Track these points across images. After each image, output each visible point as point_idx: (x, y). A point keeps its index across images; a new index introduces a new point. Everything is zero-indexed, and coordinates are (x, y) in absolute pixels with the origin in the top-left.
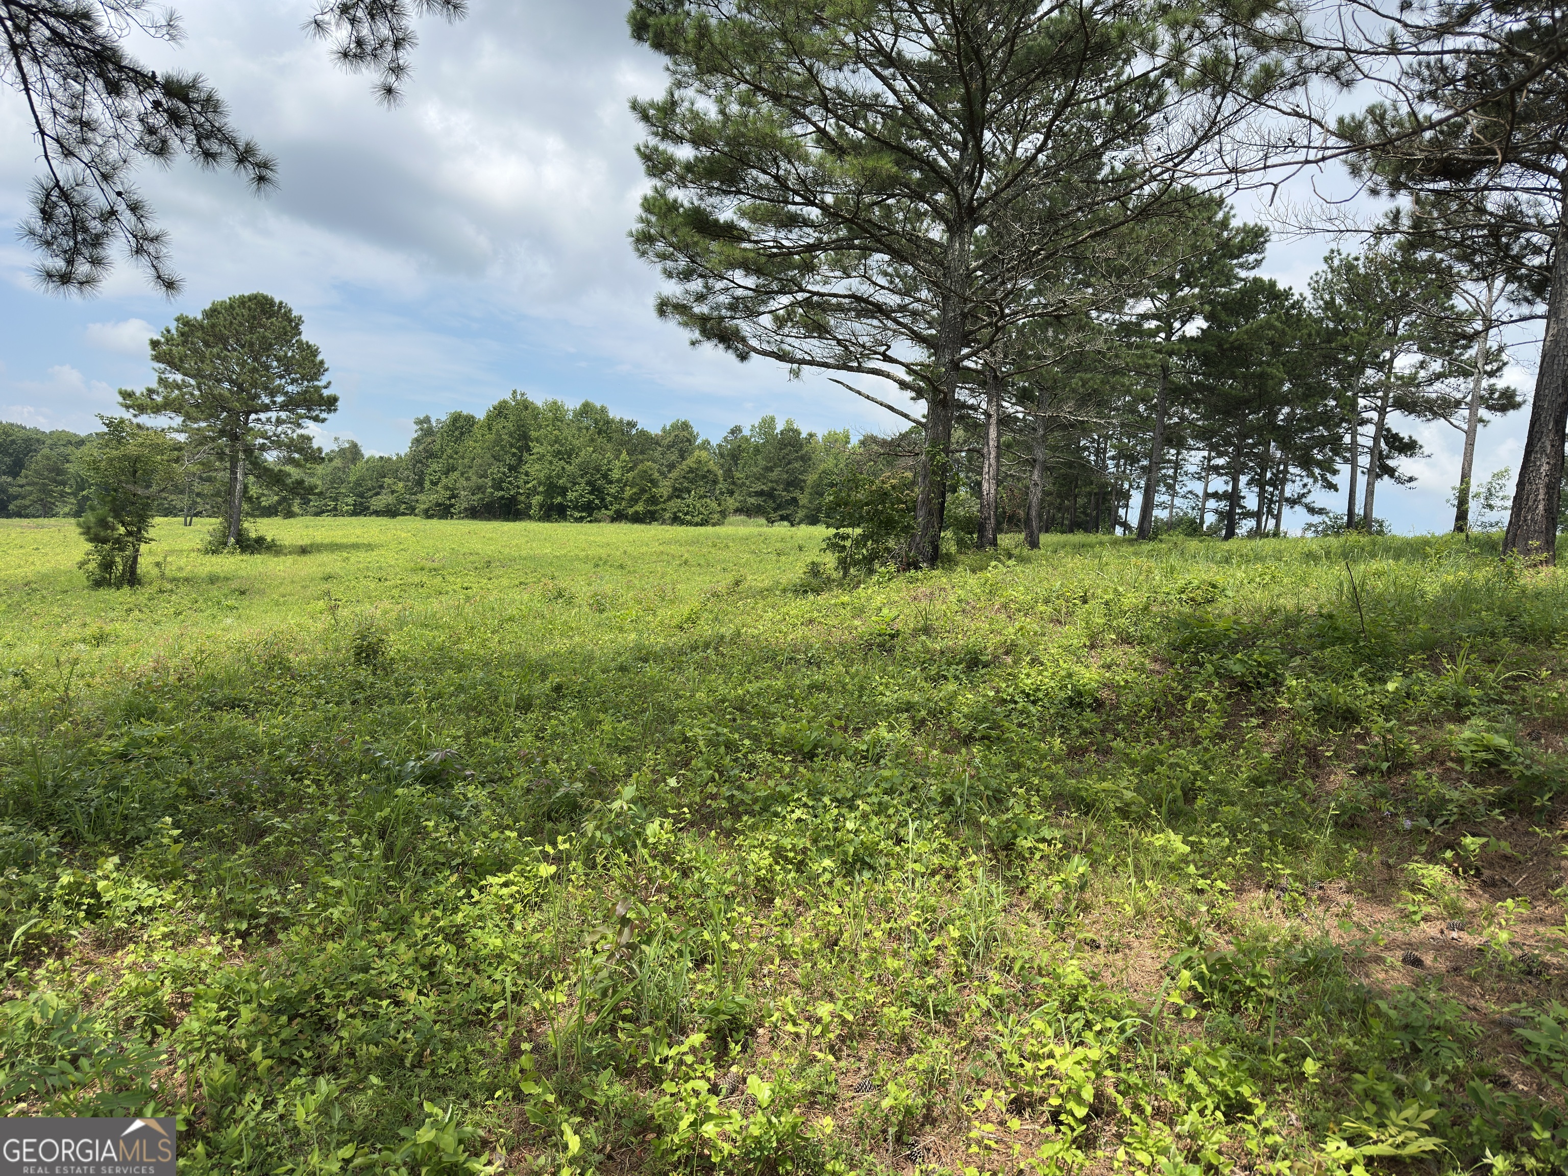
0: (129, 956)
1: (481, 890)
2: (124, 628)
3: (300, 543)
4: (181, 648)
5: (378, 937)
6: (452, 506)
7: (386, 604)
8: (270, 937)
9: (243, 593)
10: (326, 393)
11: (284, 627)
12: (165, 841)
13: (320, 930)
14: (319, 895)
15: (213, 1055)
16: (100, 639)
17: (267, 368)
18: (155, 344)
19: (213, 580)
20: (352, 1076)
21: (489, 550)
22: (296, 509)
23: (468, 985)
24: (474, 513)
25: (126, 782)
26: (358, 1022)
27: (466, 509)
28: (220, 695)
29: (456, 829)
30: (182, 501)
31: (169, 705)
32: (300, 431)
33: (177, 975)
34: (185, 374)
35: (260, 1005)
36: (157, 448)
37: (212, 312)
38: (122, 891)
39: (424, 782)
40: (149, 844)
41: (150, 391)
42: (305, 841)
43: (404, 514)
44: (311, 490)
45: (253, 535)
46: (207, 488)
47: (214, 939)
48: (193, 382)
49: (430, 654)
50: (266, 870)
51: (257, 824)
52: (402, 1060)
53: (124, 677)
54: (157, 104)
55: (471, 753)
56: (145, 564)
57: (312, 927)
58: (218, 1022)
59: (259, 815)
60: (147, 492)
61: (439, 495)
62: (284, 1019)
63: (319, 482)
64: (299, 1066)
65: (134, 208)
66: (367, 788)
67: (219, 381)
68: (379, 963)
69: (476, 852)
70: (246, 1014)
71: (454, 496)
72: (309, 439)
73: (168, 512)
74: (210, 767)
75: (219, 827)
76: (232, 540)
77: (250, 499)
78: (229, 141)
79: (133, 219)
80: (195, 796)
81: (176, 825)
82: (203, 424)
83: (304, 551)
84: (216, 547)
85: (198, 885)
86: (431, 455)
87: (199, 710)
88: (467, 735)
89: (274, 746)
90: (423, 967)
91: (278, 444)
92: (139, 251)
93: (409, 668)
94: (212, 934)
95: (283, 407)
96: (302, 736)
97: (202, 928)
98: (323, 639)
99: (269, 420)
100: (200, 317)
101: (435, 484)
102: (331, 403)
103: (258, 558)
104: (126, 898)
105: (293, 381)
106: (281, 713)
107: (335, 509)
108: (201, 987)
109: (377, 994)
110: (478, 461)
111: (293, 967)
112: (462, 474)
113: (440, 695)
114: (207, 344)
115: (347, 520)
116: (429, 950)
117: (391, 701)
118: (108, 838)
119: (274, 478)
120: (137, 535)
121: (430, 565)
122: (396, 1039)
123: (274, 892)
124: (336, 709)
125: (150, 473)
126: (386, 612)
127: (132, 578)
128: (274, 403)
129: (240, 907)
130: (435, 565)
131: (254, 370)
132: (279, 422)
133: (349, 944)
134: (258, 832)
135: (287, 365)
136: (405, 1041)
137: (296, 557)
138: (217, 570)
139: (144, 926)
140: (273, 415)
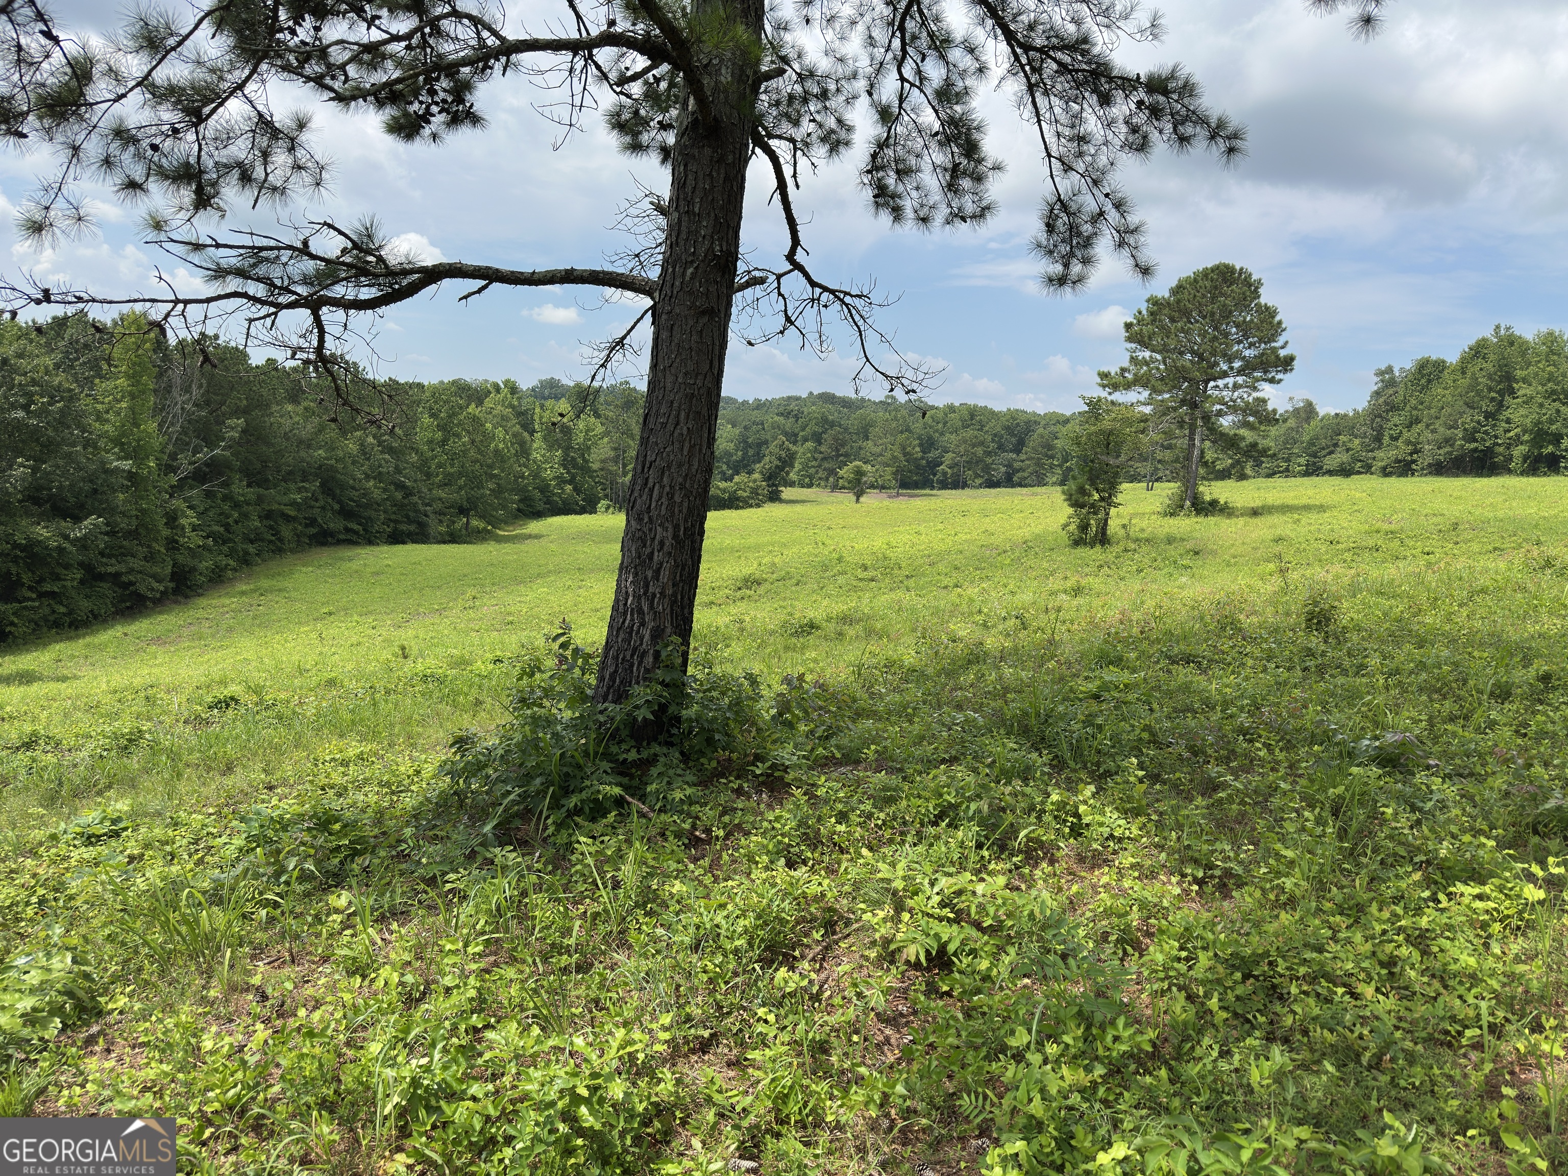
0: (1104, 876)
1: (1450, 896)
2: (1094, 582)
3: (1252, 505)
4: (1142, 603)
5: (1331, 919)
6: (1414, 461)
7: (1337, 568)
8: (1224, 890)
9: (1197, 553)
10: (1282, 353)
11: (1235, 587)
12: (1132, 779)
13: (1272, 897)
14: (1271, 861)
15: (1174, 989)
16: (1077, 591)
17: (1226, 335)
18: (1128, 326)
19: (1170, 540)
20: (1304, 1055)
21: (1455, 511)
22: (1248, 471)
23: (1435, 999)
24: (1439, 469)
25: (1099, 721)
26: (1311, 1001)
27: (1430, 465)
28: (1176, 650)
29: (1418, 822)
30: (1144, 468)
31: (1133, 655)
32: (1255, 395)
33: (1143, 905)
34: (1153, 351)
35: (1216, 955)
36: (1128, 422)
37: (1178, 290)
38: (1098, 818)
39: (1381, 765)
40: (1119, 779)
41: (1123, 370)
42: (1256, 803)
43: (1359, 473)
44: (1264, 452)
45: (1207, 498)
46: (1168, 455)
47: (1174, 880)
48: (1159, 357)
49: (1387, 625)
50: (1220, 825)
51: (1211, 779)
52: (1358, 1056)
53: (1097, 626)
54: (1140, 103)
55: (1435, 740)
56: (1114, 525)
57: (1263, 890)
58: (1179, 960)
59: (1213, 770)
60: (1118, 462)
61: (1400, 450)
62: (1238, 975)
63: (1272, 444)
64: (1253, 1027)
65: (1118, 205)
66: (1319, 760)
67: (1182, 353)
68: (1333, 947)
69: (1443, 853)
70: (1204, 959)
71: (1416, 451)
72: (1264, 401)
73: (1133, 479)
74: (1169, 717)
75: (1178, 775)
76: (1188, 503)
77: (1206, 464)
78: (1202, 121)
79: (1118, 215)
80: (1155, 741)
81: (1141, 766)
82: (1167, 396)
83: (1255, 513)
84: (1174, 510)
85: (1159, 825)
86: (1393, 408)
87: (1158, 662)
88: (1430, 720)
89: (1226, 704)
90: (1382, 964)
91: (1234, 409)
92: (1121, 244)
93: (1363, 639)
94: (1172, 874)
95: (1240, 372)
96: (1253, 698)
97: (1164, 866)
98: (1273, 601)
99: (1226, 386)
100: (1167, 295)
101: (1394, 439)
102: (1287, 363)
103: (1212, 520)
104: (1101, 824)
105: (1251, 345)
106: (1233, 673)
107: (1287, 470)
108: (1164, 922)
109: (1333, 980)
110: (1447, 410)
111: (1247, 927)
112: (1427, 426)
113: (1397, 671)
114: (1173, 320)
115: (1299, 480)
116: (1389, 948)
117: (1345, 673)
118: (1085, 767)
119: (1229, 442)
120: (1108, 501)
121: (1386, 527)
122: (1352, 1031)
123: (1228, 848)
124: (1286, 675)
125: (1119, 445)
126: (1337, 577)
127: (1103, 539)
128: (1232, 368)
129: (1196, 855)
130: (1393, 527)
131: (1215, 338)
132: (1236, 387)
133: (1301, 919)
134: (1211, 787)
135: (1245, 329)
136: (1361, 1037)
137: (1247, 519)
138: (1174, 531)
139: (1115, 852)
140: (1230, 381)
